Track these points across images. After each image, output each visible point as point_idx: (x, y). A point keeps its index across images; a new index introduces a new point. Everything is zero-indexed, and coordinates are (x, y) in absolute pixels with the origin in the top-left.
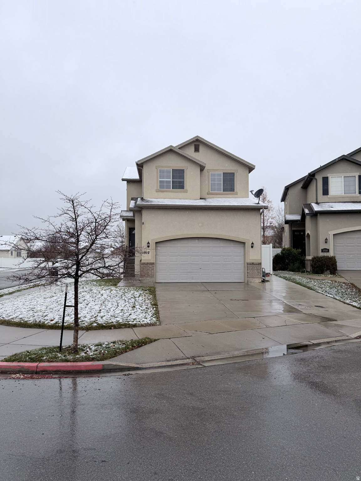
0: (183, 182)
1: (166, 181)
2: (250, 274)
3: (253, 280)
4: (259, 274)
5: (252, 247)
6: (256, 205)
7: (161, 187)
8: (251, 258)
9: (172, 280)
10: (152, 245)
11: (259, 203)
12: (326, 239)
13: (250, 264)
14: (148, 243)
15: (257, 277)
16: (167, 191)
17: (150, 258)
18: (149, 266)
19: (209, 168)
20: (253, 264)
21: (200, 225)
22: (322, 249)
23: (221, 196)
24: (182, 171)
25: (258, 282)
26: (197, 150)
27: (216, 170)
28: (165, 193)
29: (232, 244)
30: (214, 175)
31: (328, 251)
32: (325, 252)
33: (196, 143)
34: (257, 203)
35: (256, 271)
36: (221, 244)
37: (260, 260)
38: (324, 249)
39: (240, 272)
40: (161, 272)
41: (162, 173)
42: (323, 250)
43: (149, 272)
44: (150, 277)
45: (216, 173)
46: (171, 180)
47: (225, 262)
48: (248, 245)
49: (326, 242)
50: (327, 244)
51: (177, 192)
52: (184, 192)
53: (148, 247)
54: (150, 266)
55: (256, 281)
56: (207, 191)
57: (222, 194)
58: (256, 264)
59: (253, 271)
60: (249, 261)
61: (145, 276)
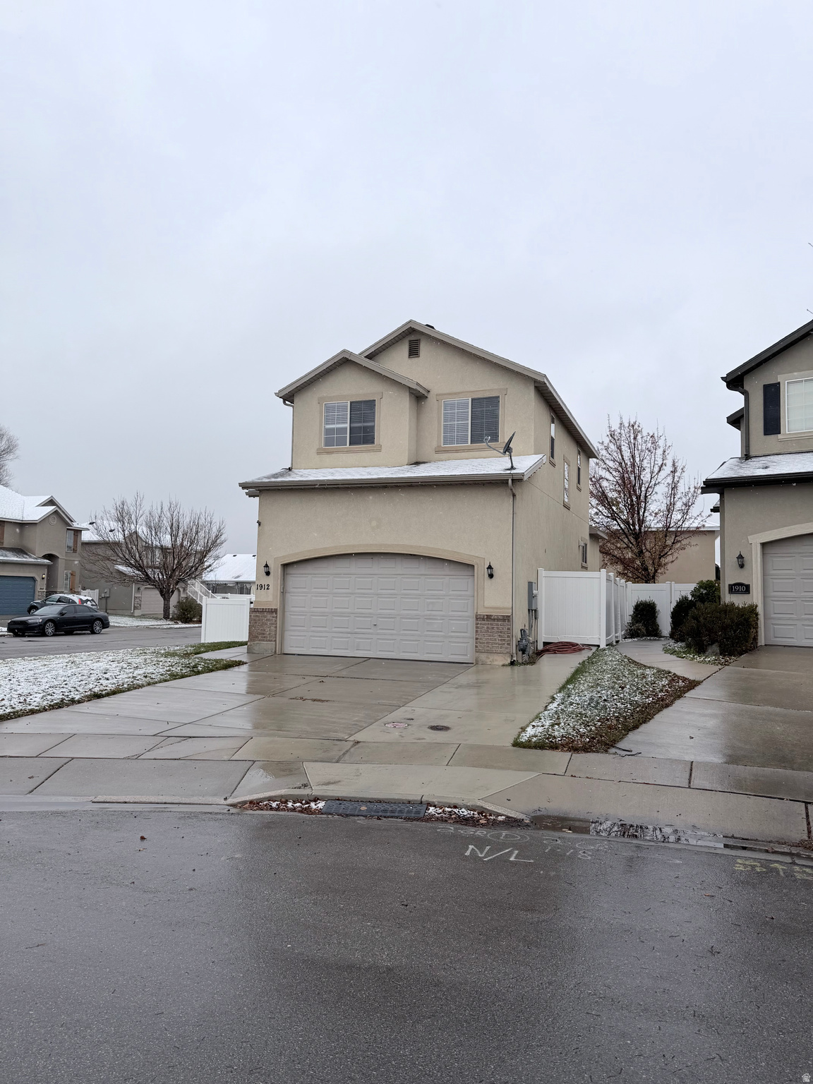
0: (373, 427)
1: (338, 429)
2: (483, 643)
3: (491, 659)
4: (504, 644)
5: (491, 576)
6: (509, 472)
7: (328, 442)
8: (487, 604)
9: (315, 649)
10: (276, 569)
11: (512, 468)
12: (740, 557)
13: (483, 619)
14: (266, 566)
15: (499, 650)
16: (338, 452)
17: (270, 599)
18: (265, 617)
19: (440, 392)
20: (489, 617)
21: (374, 523)
22: (729, 585)
23: (463, 454)
24: (371, 404)
25: (501, 663)
26: (414, 352)
27: (455, 394)
28: (334, 455)
29: (447, 570)
30: (452, 406)
31: (745, 589)
32: (737, 592)
33: (413, 338)
34: (510, 466)
35: (496, 637)
36: (424, 568)
37: (508, 609)
38: (735, 585)
39: (463, 637)
40: (295, 631)
41: (330, 412)
42: (734, 588)
43: (265, 630)
44: (266, 641)
45: (456, 400)
46: (348, 425)
47: (429, 612)
48: (481, 571)
49: (742, 566)
50: (744, 572)
51: (362, 451)
52: (374, 451)
53: (268, 573)
54: (269, 616)
55: (496, 660)
56: (435, 444)
57: (469, 450)
58: (498, 620)
59: (490, 636)
60: (482, 612)
61: (257, 637)
